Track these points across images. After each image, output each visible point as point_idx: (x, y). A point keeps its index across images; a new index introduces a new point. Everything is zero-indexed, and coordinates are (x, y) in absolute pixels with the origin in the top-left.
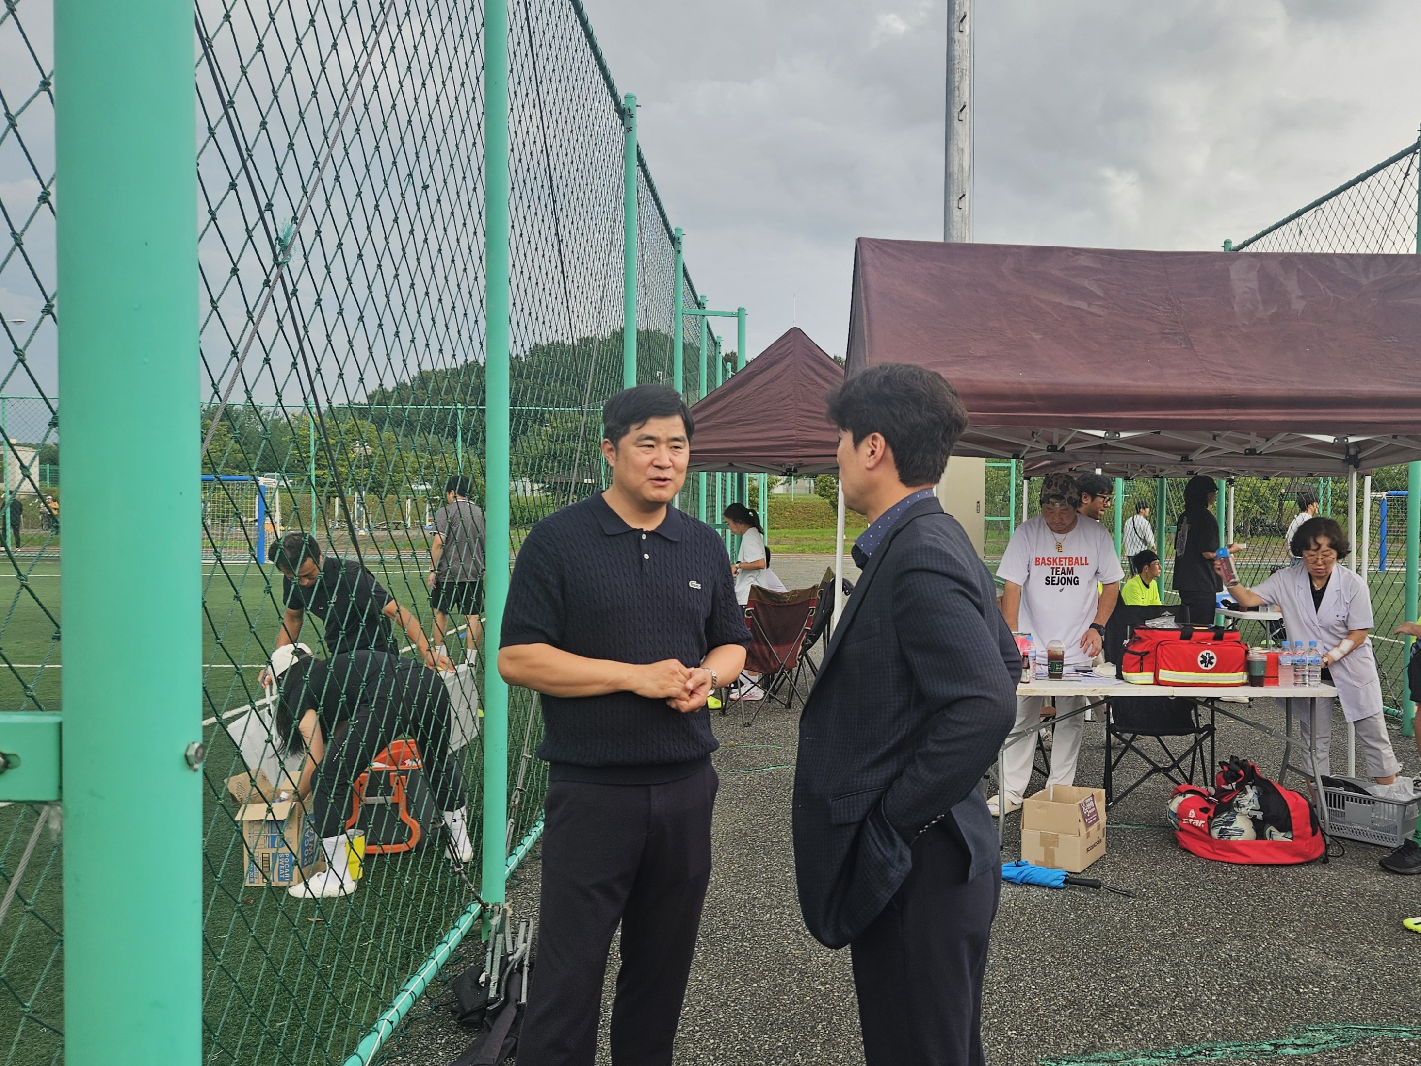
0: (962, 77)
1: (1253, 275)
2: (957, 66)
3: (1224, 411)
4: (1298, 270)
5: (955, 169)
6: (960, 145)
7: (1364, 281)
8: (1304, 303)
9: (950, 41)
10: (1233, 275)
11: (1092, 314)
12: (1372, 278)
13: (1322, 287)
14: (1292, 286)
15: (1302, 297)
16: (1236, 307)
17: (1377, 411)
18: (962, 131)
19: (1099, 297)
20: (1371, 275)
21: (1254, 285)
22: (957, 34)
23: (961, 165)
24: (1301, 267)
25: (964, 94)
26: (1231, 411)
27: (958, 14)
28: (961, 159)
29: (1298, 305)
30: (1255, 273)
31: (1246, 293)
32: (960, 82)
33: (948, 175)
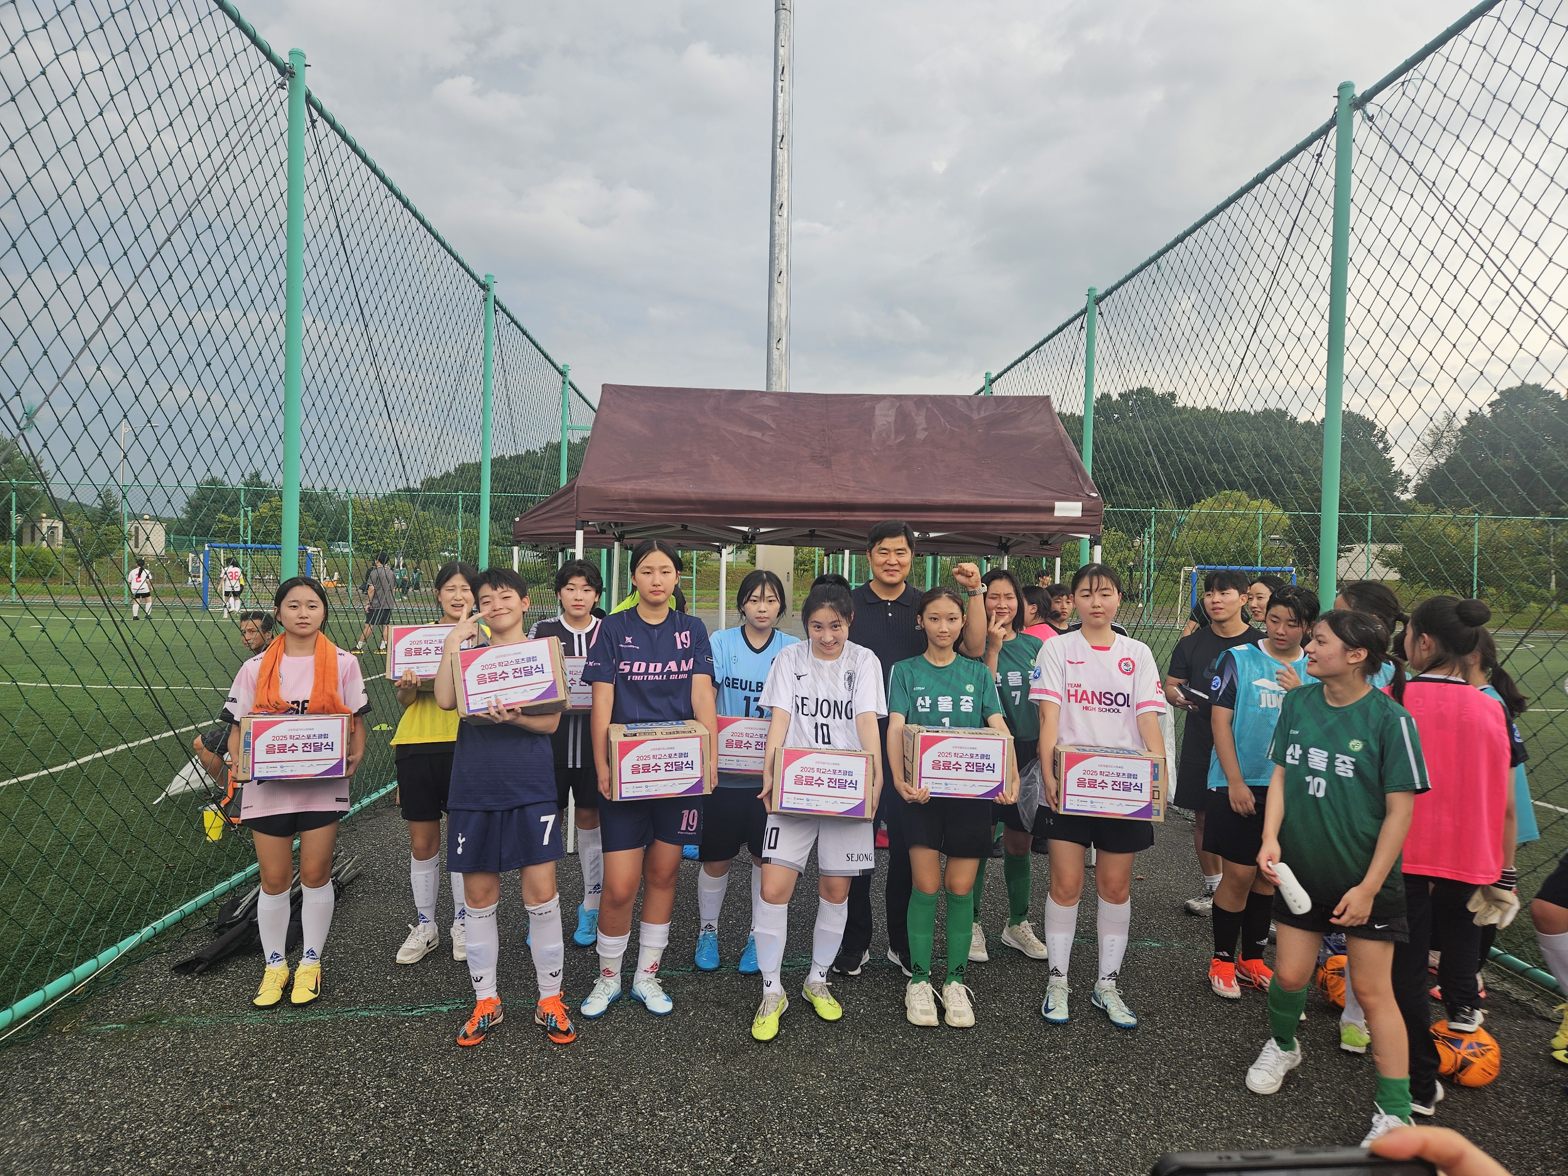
0: (780, 250)
1: (892, 412)
2: (777, 242)
3: (836, 513)
4: (928, 408)
5: (775, 319)
6: (779, 301)
7: (975, 417)
8: (926, 433)
9: (772, 223)
10: (877, 412)
11: (763, 441)
12: (983, 414)
13: (942, 420)
14: (920, 420)
15: (925, 429)
16: (873, 436)
17: (950, 514)
18: (780, 291)
19: (771, 429)
20: (982, 412)
21: (892, 419)
22: (777, 217)
23: (779, 316)
24: (930, 405)
25: (782, 263)
26: (841, 513)
27: (778, 203)
28: (779, 312)
29: (921, 435)
30: (894, 410)
31: (884, 425)
32: (779, 253)
33: (770, 323)
